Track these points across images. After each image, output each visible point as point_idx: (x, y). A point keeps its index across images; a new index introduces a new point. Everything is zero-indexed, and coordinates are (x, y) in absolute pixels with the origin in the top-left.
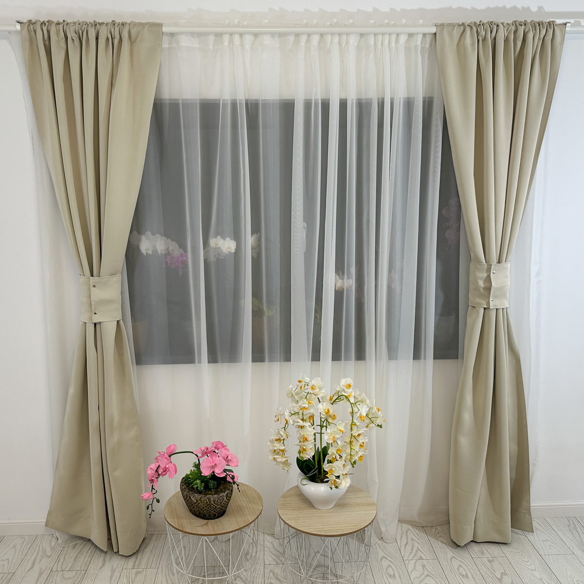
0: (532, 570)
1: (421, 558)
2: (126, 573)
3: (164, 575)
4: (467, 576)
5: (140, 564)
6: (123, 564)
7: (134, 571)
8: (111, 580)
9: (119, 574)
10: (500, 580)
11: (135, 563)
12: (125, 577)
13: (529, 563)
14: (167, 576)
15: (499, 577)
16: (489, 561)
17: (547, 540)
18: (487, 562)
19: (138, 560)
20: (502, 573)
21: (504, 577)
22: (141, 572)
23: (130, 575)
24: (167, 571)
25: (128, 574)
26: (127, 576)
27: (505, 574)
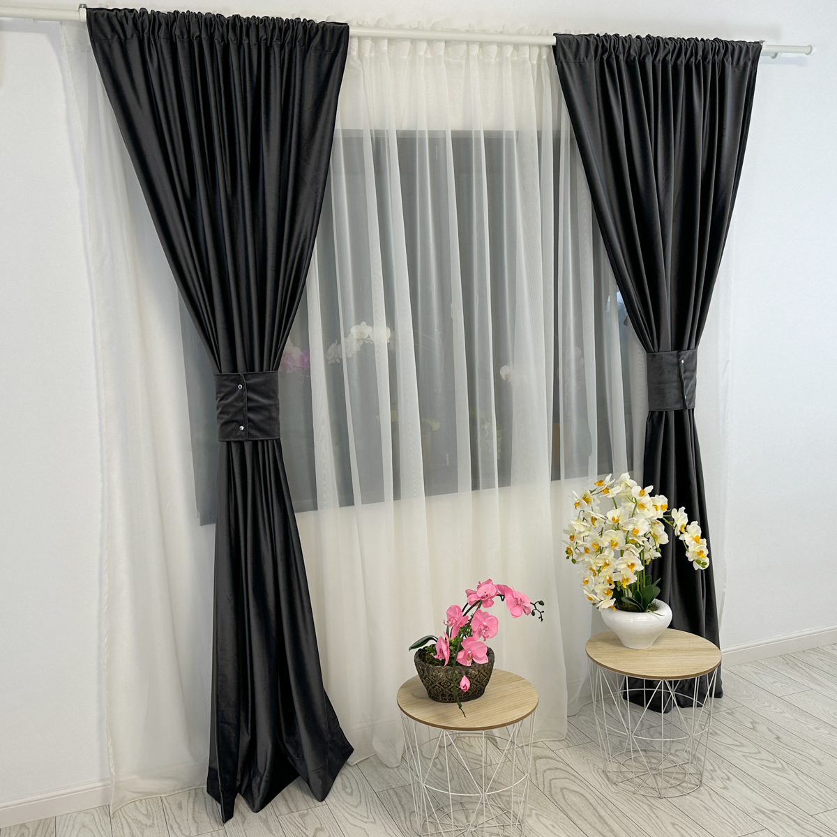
0: (781, 713)
1: (652, 727)
2: (284, 818)
3: (342, 810)
4: (716, 733)
5: (296, 806)
6: (272, 811)
7: (296, 814)
8: (271, 831)
9: (277, 823)
10: (754, 729)
11: (288, 806)
12: (288, 824)
13: (773, 707)
14: (347, 810)
15: (752, 727)
16: (728, 713)
17: (775, 682)
18: (727, 715)
19: (289, 802)
20: (751, 723)
21: (756, 725)
22: (307, 814)
23: (294, 819)
24: (343, 805)
25: (289, 820)
26: (290, 823)
27: (756, 723)
